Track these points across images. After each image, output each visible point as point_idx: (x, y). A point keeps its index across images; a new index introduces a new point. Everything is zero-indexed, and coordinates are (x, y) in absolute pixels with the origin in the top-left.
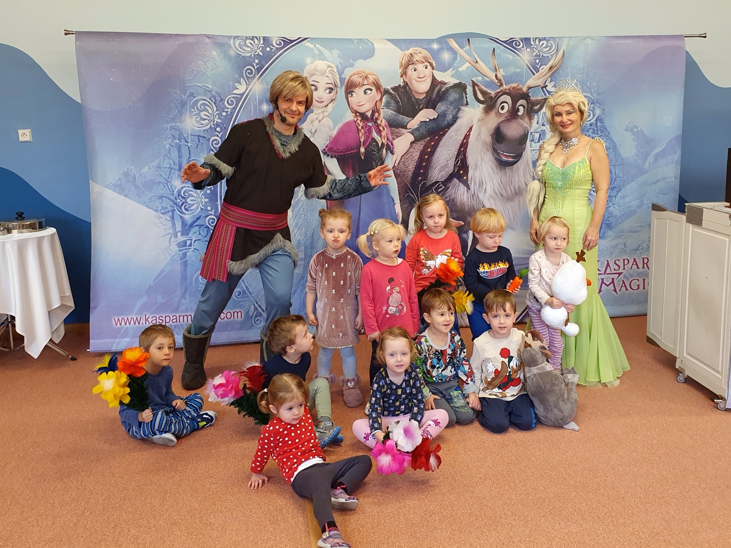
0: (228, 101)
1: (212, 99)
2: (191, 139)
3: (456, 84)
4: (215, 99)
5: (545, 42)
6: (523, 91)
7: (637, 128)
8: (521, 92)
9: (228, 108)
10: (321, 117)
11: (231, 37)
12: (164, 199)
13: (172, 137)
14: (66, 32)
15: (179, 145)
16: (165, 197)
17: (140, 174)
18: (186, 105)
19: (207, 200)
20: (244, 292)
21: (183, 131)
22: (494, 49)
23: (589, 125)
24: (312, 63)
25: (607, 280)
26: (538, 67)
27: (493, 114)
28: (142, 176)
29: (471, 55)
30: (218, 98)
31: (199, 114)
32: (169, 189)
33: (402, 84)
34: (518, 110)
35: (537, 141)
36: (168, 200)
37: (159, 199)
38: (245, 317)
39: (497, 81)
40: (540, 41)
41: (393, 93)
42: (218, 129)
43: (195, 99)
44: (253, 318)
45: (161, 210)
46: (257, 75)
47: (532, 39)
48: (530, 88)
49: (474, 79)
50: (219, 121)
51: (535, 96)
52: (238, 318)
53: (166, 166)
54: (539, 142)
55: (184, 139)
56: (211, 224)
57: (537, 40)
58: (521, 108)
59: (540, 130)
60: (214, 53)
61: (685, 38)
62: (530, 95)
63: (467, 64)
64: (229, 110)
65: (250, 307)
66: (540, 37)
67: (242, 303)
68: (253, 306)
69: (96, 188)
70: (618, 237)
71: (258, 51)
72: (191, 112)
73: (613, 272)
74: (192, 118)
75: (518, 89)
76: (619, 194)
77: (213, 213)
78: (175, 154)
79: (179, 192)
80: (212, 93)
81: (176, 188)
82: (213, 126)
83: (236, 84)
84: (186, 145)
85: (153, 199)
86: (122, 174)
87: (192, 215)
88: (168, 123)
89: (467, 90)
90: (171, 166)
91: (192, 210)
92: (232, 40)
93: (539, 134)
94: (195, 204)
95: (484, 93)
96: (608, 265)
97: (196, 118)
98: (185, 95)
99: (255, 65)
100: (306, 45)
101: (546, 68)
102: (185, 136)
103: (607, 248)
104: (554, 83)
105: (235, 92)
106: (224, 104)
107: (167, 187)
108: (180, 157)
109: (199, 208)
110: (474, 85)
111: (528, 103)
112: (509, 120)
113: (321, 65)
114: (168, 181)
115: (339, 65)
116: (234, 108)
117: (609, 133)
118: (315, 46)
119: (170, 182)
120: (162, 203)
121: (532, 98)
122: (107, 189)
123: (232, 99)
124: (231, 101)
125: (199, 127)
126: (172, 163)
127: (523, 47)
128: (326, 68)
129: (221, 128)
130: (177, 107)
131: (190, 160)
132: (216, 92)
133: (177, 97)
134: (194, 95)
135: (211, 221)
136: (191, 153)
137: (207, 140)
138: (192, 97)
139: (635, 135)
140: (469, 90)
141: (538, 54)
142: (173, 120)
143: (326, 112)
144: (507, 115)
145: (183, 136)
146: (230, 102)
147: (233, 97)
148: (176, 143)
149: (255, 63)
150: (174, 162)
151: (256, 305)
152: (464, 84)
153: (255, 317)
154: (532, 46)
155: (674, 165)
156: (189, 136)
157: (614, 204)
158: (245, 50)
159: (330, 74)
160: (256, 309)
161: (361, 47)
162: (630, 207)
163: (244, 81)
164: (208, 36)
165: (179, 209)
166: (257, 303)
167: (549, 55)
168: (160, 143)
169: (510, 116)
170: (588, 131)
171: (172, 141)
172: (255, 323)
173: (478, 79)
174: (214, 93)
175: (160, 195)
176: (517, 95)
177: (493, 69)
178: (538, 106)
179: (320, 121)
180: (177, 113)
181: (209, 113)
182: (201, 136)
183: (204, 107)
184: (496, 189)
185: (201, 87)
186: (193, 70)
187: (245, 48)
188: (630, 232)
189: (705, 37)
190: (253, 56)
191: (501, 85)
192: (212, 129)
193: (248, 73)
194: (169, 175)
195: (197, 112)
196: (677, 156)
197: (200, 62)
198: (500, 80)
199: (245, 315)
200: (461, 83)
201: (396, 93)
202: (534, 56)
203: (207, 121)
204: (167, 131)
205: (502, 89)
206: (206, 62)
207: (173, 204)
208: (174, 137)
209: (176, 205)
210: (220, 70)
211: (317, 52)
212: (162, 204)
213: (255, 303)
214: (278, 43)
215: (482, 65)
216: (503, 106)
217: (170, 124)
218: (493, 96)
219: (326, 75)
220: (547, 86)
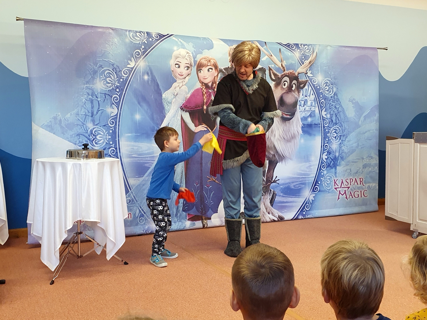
0: (124, 72)
1: (114, 70)
2: (100, 95)
4: (116, 70)
5: (307, 46)
6: (296, 75)
7: (355, 100)
8: (294, 75)
9: (124, 77)
10: (181, 85)
11: (126, 30)
12: (81, 136)
13: (87, 94)
14: (17, 18)
15: (92, 99)
16: (82, 135)
17: (65, 119)
18: (97, 74)
19: (110, 137)
20: (133, 200)
21: (94, 90)
22: (280, 48)
23: (330, 97)
24: (178, 50)
26: (304, 61)
27: (279, 88)
28: (66, 120)
29: (268, 51)
30: (118, 70)
31: (105, 79)
32: (85, 129)
33: (230, 67)
34: (292, 87)
35: (303, 106)
36: (83, 136)
37: (77, 136)
38: (133, 218)
39: (282, 68)
40: (304, 46)
41: (225, 72)
42: (118, 90)
43: (103, 69)
44: (138, 218)
45: (78, 143)
46: (143, 56)
47: (299, 45)
48: (299, 74)
49: (270, 66)
50: (118, 85)
52: (128, 218)
53: (82, 114)
54: (304, 106)
55: (95, 96)
56: (112, 154)
58: (294, 85)
59: (304, 99)
60: (116, 40)
61: (378, 49)
62: (299, 78)
63: (266, 57)
64: (125, 78)
65: (136, 210)
66: (304, 44)
67: (131, 208)
68: (138, 210)
69: (35, 127)
70: (347, 165)
71: (144, 40)
72: (101, 78)
74: (101, 82)
75: (293, 74)
76: (347, 139)
77: (113, 146)
78: (89, 106)
79: (91, 131)
80: (114, 66)
81: (89, 129)
82: (114, 88)
83: (129, 61)
84: (96, 100)
85: (73, 136)
86: (52, 118)
87: (100, 147)
88: (84, 84)
89: (266, 72)
90: (86, 113)
91: (100, 144)
92: (128, 32)
93: (304, 101)
94: (102, 139)
95: (275, 75)
97: (104, 82)
98: (96, 67)
99: (142, 49)
100: (173, 38)
101: (307, 62)
102: (96, 94)
103: (341, 172)
104: (311, 71)
105: (128, 66)
106: (121, 74)
107: (83, 128)
108: (92, 107)
109: (105, 143)
110: (270, 69)
111: (297, 83)
112: (287, 92)
113: (183, 52)
114: (84, 124)
115: (193, 52)
116: (128, 77)
117: (341, 103)
118: (178, 40)
119: (85, 125)
120: (79, 138)
121: (300, 80)
122: (41, 128)
123: (126, 71)
124: (126, 72)
125: (106, 88)
126: (87, 111)
127: (295, 48)
128: (186, 53)
129: (119, 89)
130: (91, 74)
131: (99, 109)
132: (117, 66)
133: (91, 67)
134: (103, 67)
135: (112, 151)
136: (100, 105)
137: (111, 97)
138: (101, 68)
139: (354, 104)
140: (267, 72)
141: (304, 53)
142: (87, 82)
143: (184, 82)
144: (286, 89)
145: (95, 93)
147: (127, 70)
148: (90, 98)
149: (142, 48)
150: (88, 111)
151: (140, 209)
152: (265, 68)
153: (140, 218)
154: (300, 48)
155: (375, 122)
156: (99, 93)
157: (344, 145)
158: (136, 39)
159: (188, 58)
160: (140, 211)
161: (205, 42)
162: (352, 147)
163: (133, 59)
164: (112, 29)
165: (91, 142)
166: (141, 207)
167: (309, 54)
168: (79, 98)
169: (288, 90)
170: (330, 101)
171: (87, 96)
172: (140, 221)
173: (272, 66)
174: (115, 66)
175: (78, 133)
176: (293, 78)
177: (280, 60)
178: (303, 85)
179: (180, 88)
180: (91, 78)
181: (112, 79)
182: (107, 94)
183: (109, 75)
184: (281, 134)
185: (107, 62)
186: (102, 50)
187: (136, 38)
188: (353, 162)
189: (387, 50)
190: (141, 43)
191: (284, 70)
192: (114, 90)
193: (137, 54)
194: (85, 120)
195: (104, 78)
196: (376, 117)
197: (107, 45)
198: (284, 68)
199: (133, 216)
200: (263, 68)
202: (302, 54)
203: (110, 84)
204: (84, 90)
205: (284, 73)
206: (111, 46)
207: (87, 139)
208: (89, 94)
209: (89, 140)
210: (119, 51)
211: (180, 44)
212: (80, 140)
213: (140, 208)
214: (156, 36)
215: (274, 58)
216: (285, 84)
217: (86, 86)
218: (280, 77)
219: (186, 58)
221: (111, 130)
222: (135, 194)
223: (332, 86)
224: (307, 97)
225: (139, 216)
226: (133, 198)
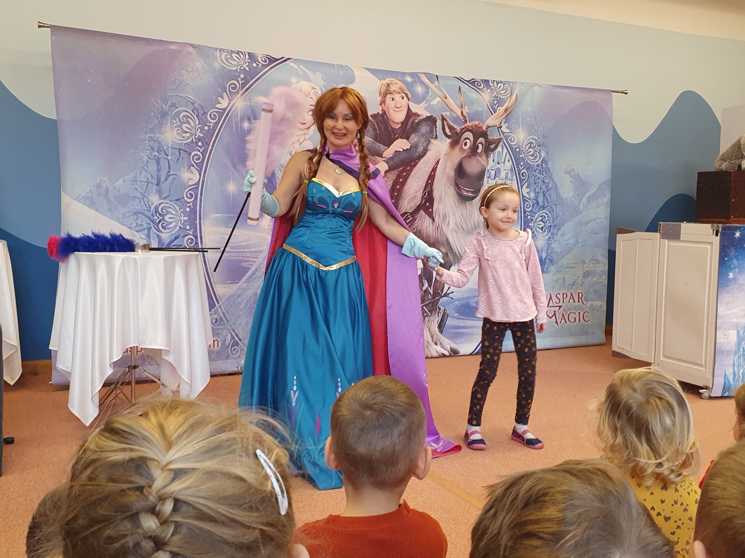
0: (210, 115)
1: (194, 111)
2: (171, 153)
3: (428, 117)
4: (198, 111)
5: (502, 84)
6: (483, 130)
7: (574, 172)
8: (481, 130)
9: (210, 123)
10: (302, 139)
11: (216, 49)
12: (139, 215)
13: (150, 148)
14: (40, 24)
15: (158, 157)
16: (141, 213)
17: (114, 187)
18: (166, 116)
19: (186, 218)
20: (221, 319)
21: (162, 143)
22: (460, 87)
23: (535, 166)
24: (298, 83)
25: (550, 313)
26: (496, 108)
27: (457, 149)
28: (116, 189)
29: (441, 91)
30: (201, 111)
31: (180, 126)
32: (146, 205)
33: (381, 113)
34: (478, 148)
35: (493, 178)
36: (143, 216)
37: (133, 215)
38: (221, 347)
39: (462, 118)
40: (497, 83)
41: (372, 120)
42: (200, 144)
43: (177, 110)
44: (230, 347)
45: (135, 227)
46: (241, 90)
47: (490, 81)
48: (488, 127)
49: (443, 114)
50: (201, 135)
51: (493, 136)
52: (214, 347)
53: (142, 180)
54: (494, 179)
55: (163, 152)
56: (190, 245)
57: (495, 82)
58: (480, 146)
59: (495, 167)
60: (198, 64)
61: (612, 93)
62: (488, 134)
63: (438, 99)
64: (212, 124)
65: (227, 335)
66: (497, 80)
67: (218, 331)
68: (230, 335)
69: (65, 199)
70: (558, 272)
71: (244, 66)
72: (172, 123)
73: (555, 305)
74: (173, 130)
75: (479, 127)
76: (560, 232)
77: (192, 233)
78: (153, 167)
79: (156, 208)
80: (195, 105)
81: (153, 204)
82: (194, 140)
83: (219, 98)
84: (165, 158)
85: (127, 215)
86: (94, 186)
87: (170, 234)
88: (146, 133)
89: (437, 124)
90: (148, 179)
91: (170, 228)
92: (218, 52)
93: (494, 171)
94: (173, 222)
95: (451, 128)
96: (551, 298)
97: (178, 130)
98: (166, 106)
99: (240, 80)
100: (291, 64)
101: (502, 109)
102: (165, 148)
103: (550, 282)
104: (507, 124)
105: (218, 106)
106: (206, 118)
107: (142, 203)
108: (159, 170)
109: (178, 227)
110: (443, 119)
111: (486, 141)
112: (469, 156)
113: (305, 86)
114: (144, 196)
115: (323, 88)
116: (217, 123)
117: (552, 175)
118: (299, 67)
119: (146, 197)
120: (137, 219)
121: (489, 137)
122: (76, 202)
123: (215, 113)
124: (214, 115)
125: (180, 140)
126: (149, 176)
127: (484, 87)
128: (311, 89)
129: (203, 143)
130: (157, 117)
131: (169, 174)
132: (199, 105)
133: (157, 106)
134: (176, 106)
135: (190, 241)
136: (171, 167)
137: (188, 154)
138: (174, 108)
139: (572, 178)
140: (439, 123)
141: (497, 95)
142: (152, 130)
143: (308, 134)
144: (468, 151)
145: (163, 149)
146: (213, 117)
147: (216, 112)
148: (155, 156)
149: (240, 77)
150: (152, 176)
151: (233, 334)
152: (435, 118)
153: (232, 347)
154: (492, 88)
155: (604, 207)
156: (170, 148)
157: (555, 241)
158: (232, 64)
159: (315, 96)
160: (233, 337)
161: (342, 73)
162: (568, 244)
163: (227, 96)
164: (193, 46)
165: (156, 226)
166: (234, 331)
167: (505, 97)
168: (137, 154)
169: (471, 152)
170: (535, 172)
171: (151, 153)
173: (447, 114)
174: (196, 105)
175: (135, 211)
176: (479, 133)
177: (460, 106)
178: (494, 145)
179: (300, 144)
180: (156, 124)
181: (190, 125)
182: (182, 150)
183: (186, 119)
184: (458, 223)
185: (184, 98)
186: (176, 79)
187: (231, 61)
188: (568, 268)
189: (626, 93)
190: (239, 70)
191: (466, 121)
192: (194, 144)
193: (232, 87)
194: (146, 190)
195: (179, 124)
196: (607, 198)
197: (183, 72)
198: (465, 117)
199: (222, 344)
200: (432, 116)
201: (374, 121)
202: (493, 97)
203: (188, 135)
204: (146, 142)
205: (466, 125)
206: (190, 73)
207: (149, 221)
208: (153, 149)
209: (153, 222)
210: (203, 82)
211: (301, 73)
212: (137, 221)
213: (232, 332)
214: (263, 60)
215: (450, 101)
216: (466, 142)
217: (149, 135)
218: (459, 132)
219: (310, 96)
220: (502, 127)
221: (188, 207)
222: (225, 309)
223: (539, 148)
224: (499, 164)
225: (231, 345)
226: (222, 315)
